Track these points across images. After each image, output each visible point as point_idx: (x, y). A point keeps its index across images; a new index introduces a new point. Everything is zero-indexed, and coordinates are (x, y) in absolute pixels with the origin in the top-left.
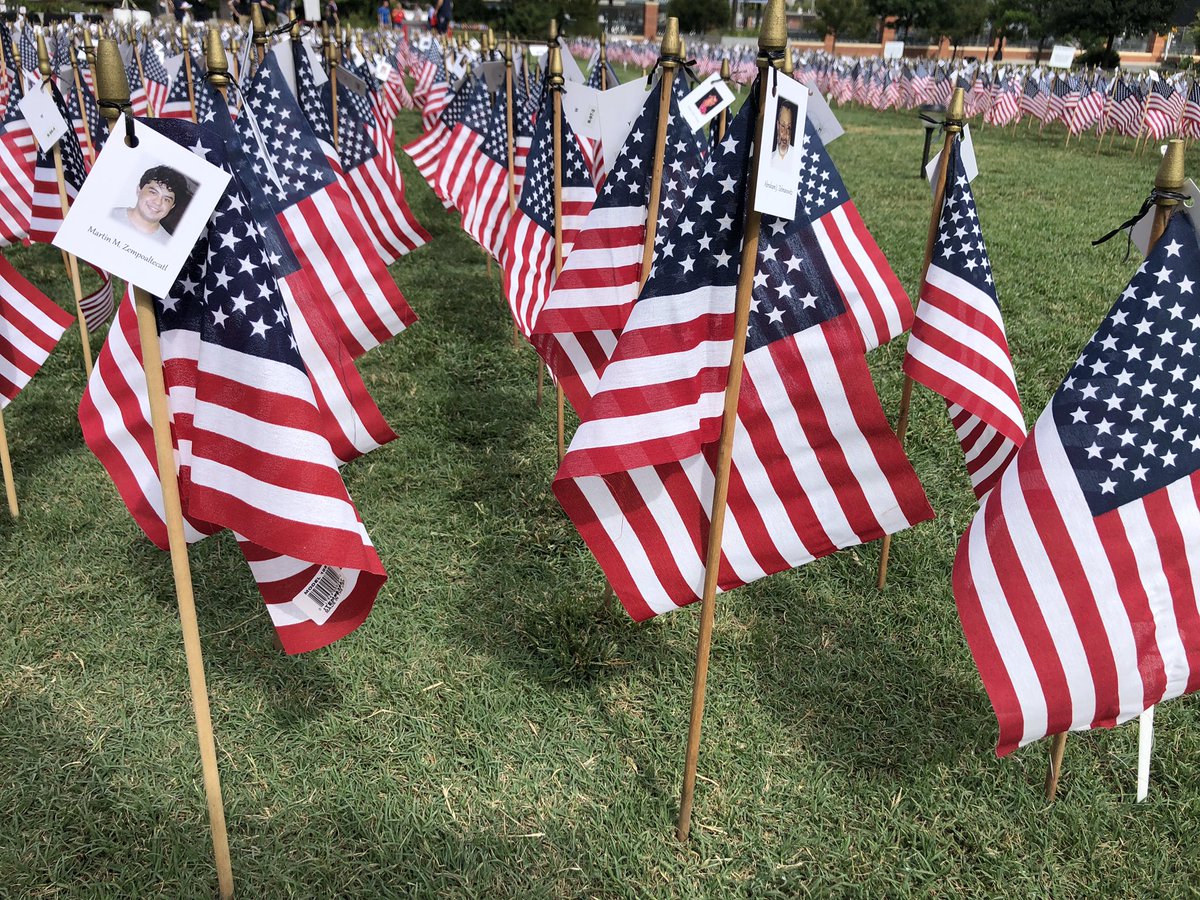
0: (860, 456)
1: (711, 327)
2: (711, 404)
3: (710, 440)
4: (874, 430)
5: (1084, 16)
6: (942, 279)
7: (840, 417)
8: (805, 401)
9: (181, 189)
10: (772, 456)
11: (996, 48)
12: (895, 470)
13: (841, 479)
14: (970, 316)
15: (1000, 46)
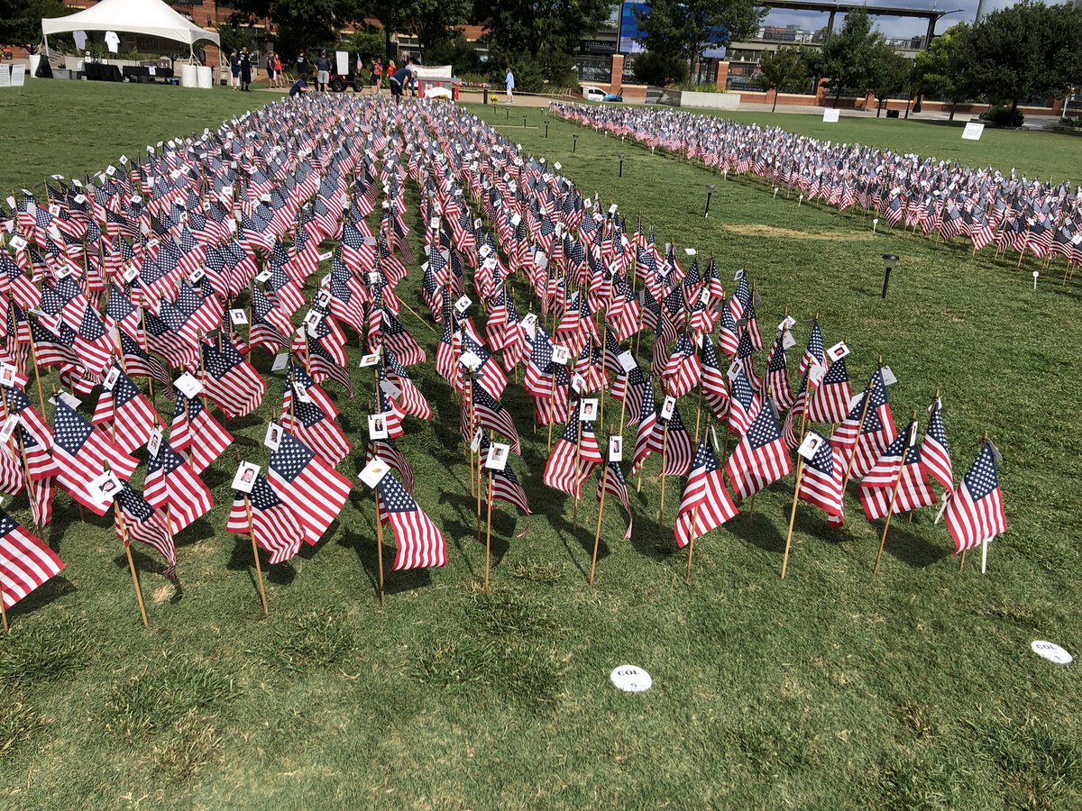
0: (923, 489)
1: (897, 463)
2: (895, 477)
3: (893, 485)
4: (926, 484)
5: (992, 83)
6: (928, 438)
7: (920, 481)
8: (913, 477)
9: (815, 441)
10: (905, 487)
11: (916, 101)
12: (930, 493)
13: (919, 493)
14: (935, 449)
15: (919, 100)
